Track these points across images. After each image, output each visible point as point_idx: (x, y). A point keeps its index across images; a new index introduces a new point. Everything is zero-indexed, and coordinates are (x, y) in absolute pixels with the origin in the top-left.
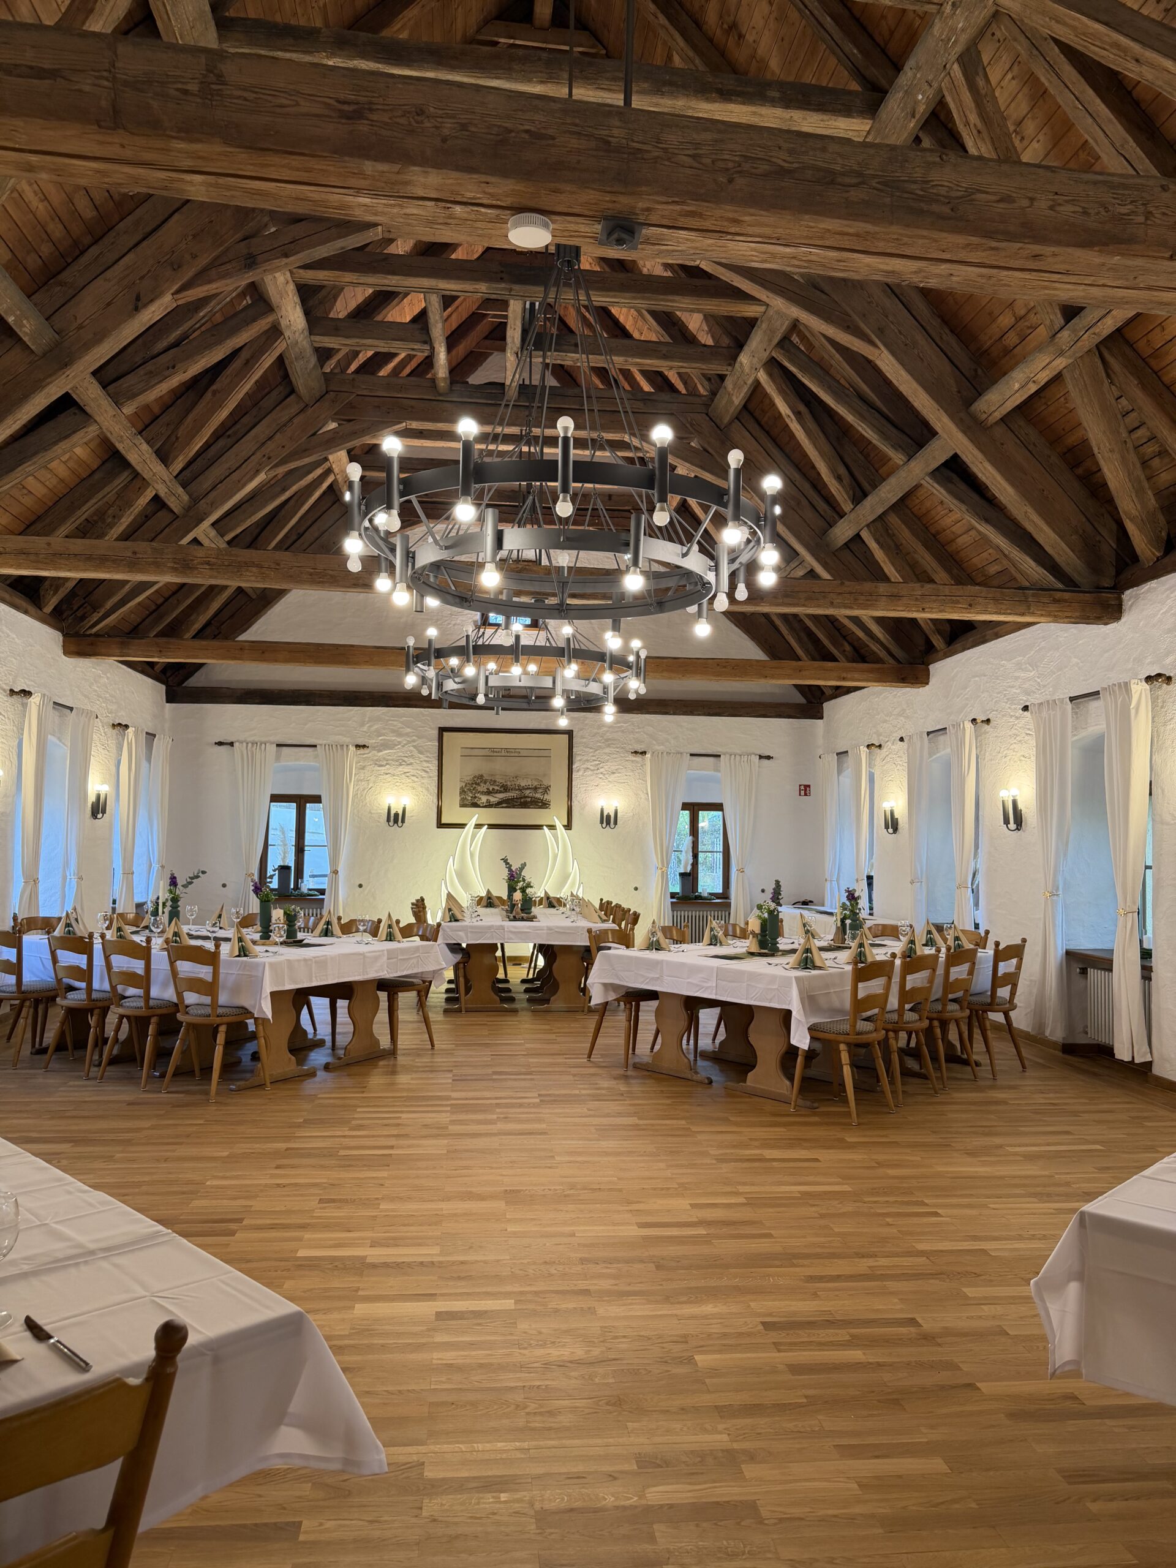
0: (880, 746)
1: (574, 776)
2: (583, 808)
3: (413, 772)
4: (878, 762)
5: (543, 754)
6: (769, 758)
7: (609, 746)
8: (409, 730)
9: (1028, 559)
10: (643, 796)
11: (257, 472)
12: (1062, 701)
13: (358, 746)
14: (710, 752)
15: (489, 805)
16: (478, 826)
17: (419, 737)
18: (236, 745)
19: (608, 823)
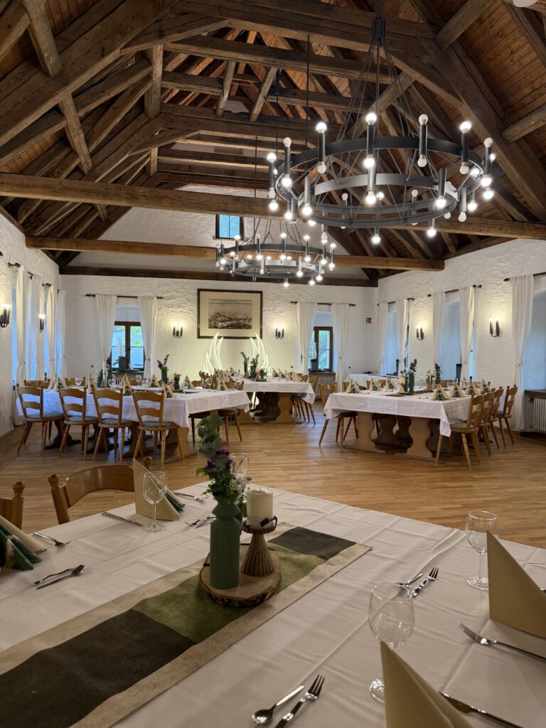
0: (413, 299)
1: (263, 313)
2: (267, 329)
3: (185, 311)
4: (412, 307)
5: (249, 303)
6: (354, 305)
7: (279, 299)
8: (182, 290)
9: (514, 209)
10: (295, 323)
11: (125, 154)
12: (529, 276)
13: (158, 298)
14: (326, 302)
15: (223, 328)
16: (219, 338)
17: (188, 294)
18: (97, 296)
19: (279, 336)
